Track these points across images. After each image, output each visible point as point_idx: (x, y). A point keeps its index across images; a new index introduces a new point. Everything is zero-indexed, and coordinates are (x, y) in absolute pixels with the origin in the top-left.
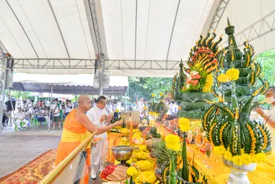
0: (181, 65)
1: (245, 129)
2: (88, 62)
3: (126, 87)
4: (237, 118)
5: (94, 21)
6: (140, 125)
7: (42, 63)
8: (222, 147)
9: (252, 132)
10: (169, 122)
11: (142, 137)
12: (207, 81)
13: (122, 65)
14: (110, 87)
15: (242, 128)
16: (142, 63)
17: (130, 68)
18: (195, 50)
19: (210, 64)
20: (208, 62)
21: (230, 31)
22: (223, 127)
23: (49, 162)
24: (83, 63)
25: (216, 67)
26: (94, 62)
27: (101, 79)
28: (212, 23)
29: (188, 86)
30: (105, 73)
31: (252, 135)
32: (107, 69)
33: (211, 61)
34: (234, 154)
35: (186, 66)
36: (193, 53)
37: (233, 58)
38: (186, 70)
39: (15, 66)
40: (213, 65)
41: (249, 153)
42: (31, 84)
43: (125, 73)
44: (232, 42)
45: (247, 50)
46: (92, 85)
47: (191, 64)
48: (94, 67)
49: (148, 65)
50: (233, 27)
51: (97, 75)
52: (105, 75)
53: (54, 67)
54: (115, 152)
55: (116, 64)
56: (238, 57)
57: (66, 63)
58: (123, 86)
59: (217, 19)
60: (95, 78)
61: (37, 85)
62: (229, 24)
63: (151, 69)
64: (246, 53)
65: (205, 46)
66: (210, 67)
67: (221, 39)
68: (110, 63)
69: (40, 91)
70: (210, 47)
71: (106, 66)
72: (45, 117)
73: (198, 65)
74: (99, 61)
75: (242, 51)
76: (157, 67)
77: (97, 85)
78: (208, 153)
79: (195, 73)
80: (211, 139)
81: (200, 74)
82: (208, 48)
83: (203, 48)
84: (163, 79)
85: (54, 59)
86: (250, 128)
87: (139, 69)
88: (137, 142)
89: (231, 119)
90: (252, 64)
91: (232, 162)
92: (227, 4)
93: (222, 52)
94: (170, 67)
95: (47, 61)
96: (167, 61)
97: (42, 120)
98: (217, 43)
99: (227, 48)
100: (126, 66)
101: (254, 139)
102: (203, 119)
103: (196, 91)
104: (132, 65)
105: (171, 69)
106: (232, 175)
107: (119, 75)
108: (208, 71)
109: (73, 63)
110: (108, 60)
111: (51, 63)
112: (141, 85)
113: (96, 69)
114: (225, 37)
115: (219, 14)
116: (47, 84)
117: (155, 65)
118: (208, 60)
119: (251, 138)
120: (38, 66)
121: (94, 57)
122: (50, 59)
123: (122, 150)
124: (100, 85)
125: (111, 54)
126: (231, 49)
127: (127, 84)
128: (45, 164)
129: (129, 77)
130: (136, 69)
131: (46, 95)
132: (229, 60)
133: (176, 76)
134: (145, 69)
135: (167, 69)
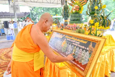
0: (66, 2)
17: (31, 2)
19: (83, 2)
32: (17, 1)
37: (96, 1)
43: (28, 5)
63: (43, 2)
79: (76, 5)
81: (79, 6)
87: (36, 2)
103: (78, 13)
105: (53, 3)
108: (82, 5)
113: (9, 1)
130: (34, 2)
134: (39, 2)
135: (50, 3)
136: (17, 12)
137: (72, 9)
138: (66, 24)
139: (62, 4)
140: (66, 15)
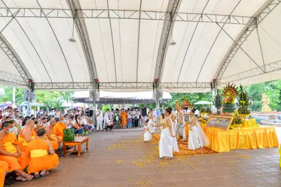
2: (148, 84)
7: (119, 85)
13: (170, 86)
16: (182, 84)
17: (175, 88)
18: (227, 88)
24: (145, 85)
26: (152, 84)
29: (226, 102)
32: (161, 88)
39: (100, 87)
48: (152, 87)
49: (185, 86)
53: (127, 88)
55: (166, 85)
57: (135, 85)
63: (187, 88)
68: (162, 84)
71: (160, 86)
73: (228, 94)
74: (156, 83)
76: (191, 86)
77: (155, 99)
79: (228, 97)
81: (230, 98)
82: (233, 89)
83: (231, 88)
85: (127, 83)
87: (180, 88)
92: (233, 56)
94: (198, 86)
95: (122, 84)
96: (196, 83)
100: (172, 86)
103: (229, 104)
104: (176, 85)
109: (139, 85)
111: (125, 85)
115: (229, 59)
120: (116, 87)
121: (152, 81)
122: (124, 83)
125: (164, 79)
130: (178, 88)
134: (183, 88)
135: (196, 88)
136: (161, 99)
137: (224, 99)
138: (219, 113)
139: (212, 88)
140: (218, 105)
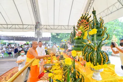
0: (74, 28)
1: (99, 55)
2: (32, 26)
3: (50, 38)
4: (96, 50)
5: (35, 7)
6: (56, 54)
7: (9, 26)
8: (90, 62)
9: (102, 55)
10: (69, 52)
11: (57, 59)
12: (85, 34)
13: (48, 27)
14: (43, 37)
15: (97, 54)
16: (57, 26)
17: (52, 29)
18: (80, 21)
19: (86, 27)
20: (85, 26)
21: (94, 13)
22: (90, 54)
23: (14, 73)
24: (29, 26)
25: (88, 28)
26: (35, 26)
27: (38, 34)
28: (88, 9)
29: (77, 37)
30: (40, 31)
31: (102, 57)
32: (41, 29)
33: (86, 26)
34: (94, 65)
35: (76, 28)
36: (79, 22)
37: (95, 25)
38: (76, 30)
40: (87, 28)
41: (100, 64)
42: (4, 36)
43: (49, 31)
44: (95, 18)
45: (101, 21)
46: (34, 37)
47: (78, 27)
48: (35, 28)
49: (60, 27)
50: (95, 11)
51: (36, 32)
52: (40, 32)
53: (15, 28)
54: (44, 67)
55: (45, 27)
56: (97, 24)
57: (21, 26)
58: (48, 37)
59: (90, 7)
60: (36, 33)
61: (7, 37)
62: (94, 10)
63: (61, 29)
64: (100, 22)
65: (84, 19)
66: (86, 28)
67: (91, 16)
68: (42, 26)
69: (9, 40)
70: (86, 20)
71: (41, 28)
72: (12, 52)
73: (81, 27)
74: (37, 25)
75: (99, 21)
76: (64, 28)
77: (36, 37)
78: (84, 65)
79: (80, 31)
80: (85, 59)
81: (82, 31)
82: (85, 20)
83: (83, 20)
84: (67, 34)
85: (15, 25)
86: (101, 54)
87: (56, 29)
88: (55, 62)
89: (93, 51)
90: (103, 27)
91: (94, 69)
92: (94, 1)
93: (91, 22)
94: (69, 28)
95: (12, 25)
96: (68, 26)
97: (10, 53)
98: (89, 18)
99: (93, 20)
100: (50, 28)
101: (102, 58)
102: (83, 51)
103: (80, 39)
104: (52, 27)
105: (70, 29)
106: (94, 74)
107: (47, 32)
108: (85, 30)
109: (25, 26)
110: (42, 25)
111: (14, 26)
112: (57, 36)
113: (36, 29)
114: (92, 15)
115: (91, 5)
116: (12, 37)
117: (63, 28)
118: (85, 25)
119: (101, 58)
120: (7, 28)
122: (13, 25)
123: (48, 66)
124: (38, 37)
125: (43, 22)
126: (95, 20)
127: (50, 36)
128: (12, 74)
129: (51, 33)
130: (54, 29)
131: (12, 42)
132: (94, 25)
133: (72, 32)
134: (58, 29)
135: (68, 29)
